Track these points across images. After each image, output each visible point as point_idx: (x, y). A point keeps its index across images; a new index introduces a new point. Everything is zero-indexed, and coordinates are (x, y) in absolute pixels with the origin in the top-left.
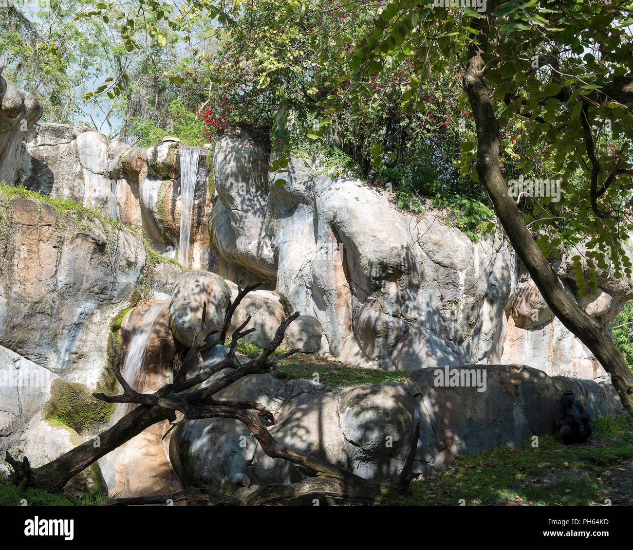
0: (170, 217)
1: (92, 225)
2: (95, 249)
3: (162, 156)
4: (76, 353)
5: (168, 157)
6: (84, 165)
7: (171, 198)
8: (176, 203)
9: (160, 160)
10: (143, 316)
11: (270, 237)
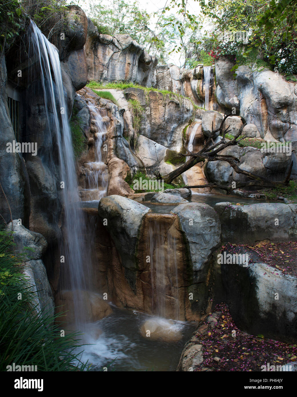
0: (202, 93)
1: (174, 98)
2: (176, 106)
3: (198, 71)
4: (172, 141)
6: (172, 78)
7: (201, 86)
8: (203, 87)
9: (197, 73)
10: (193, 127)
11: (237, 96)
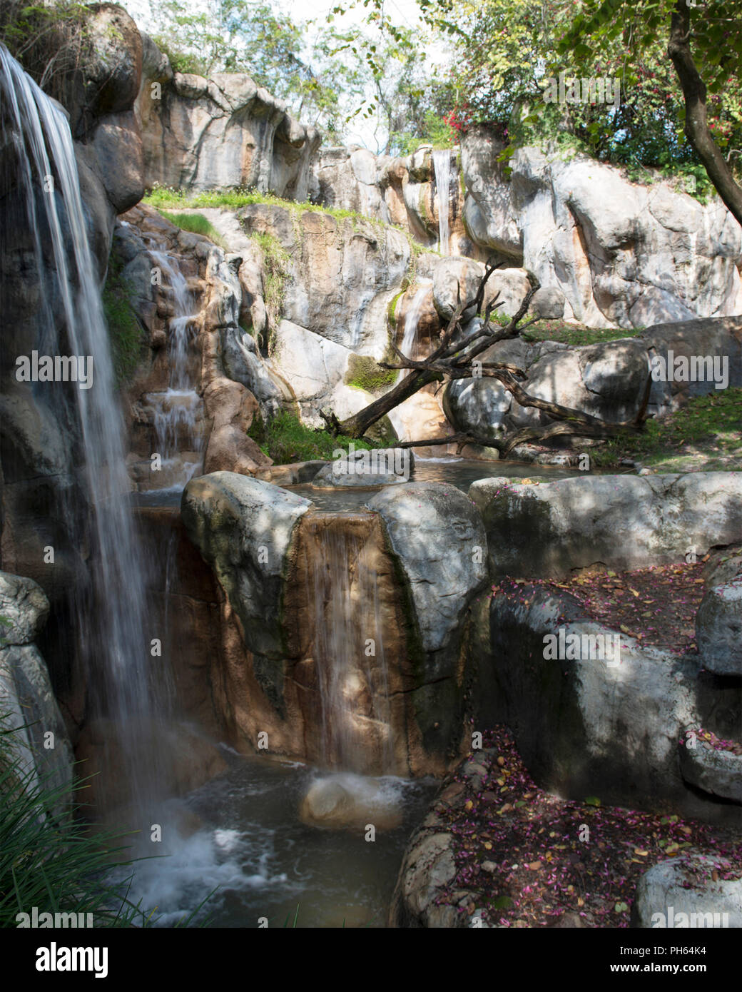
1: (364, 228)
2: (368, 248)
3: (419, 162)
4: (363, 333)
5: (424, 162)
6: (358, 179)
7: (429, 197)
8: (434, 201)
9: (418, 165)
10: (412, 298)
11: (515, 221)
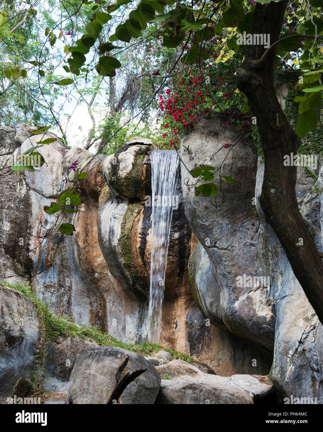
3: (125, 168)
5: (133, 168)
6: (31, 185)
7: (139, 230)
8: (148, 238)
9: (123, 173)
